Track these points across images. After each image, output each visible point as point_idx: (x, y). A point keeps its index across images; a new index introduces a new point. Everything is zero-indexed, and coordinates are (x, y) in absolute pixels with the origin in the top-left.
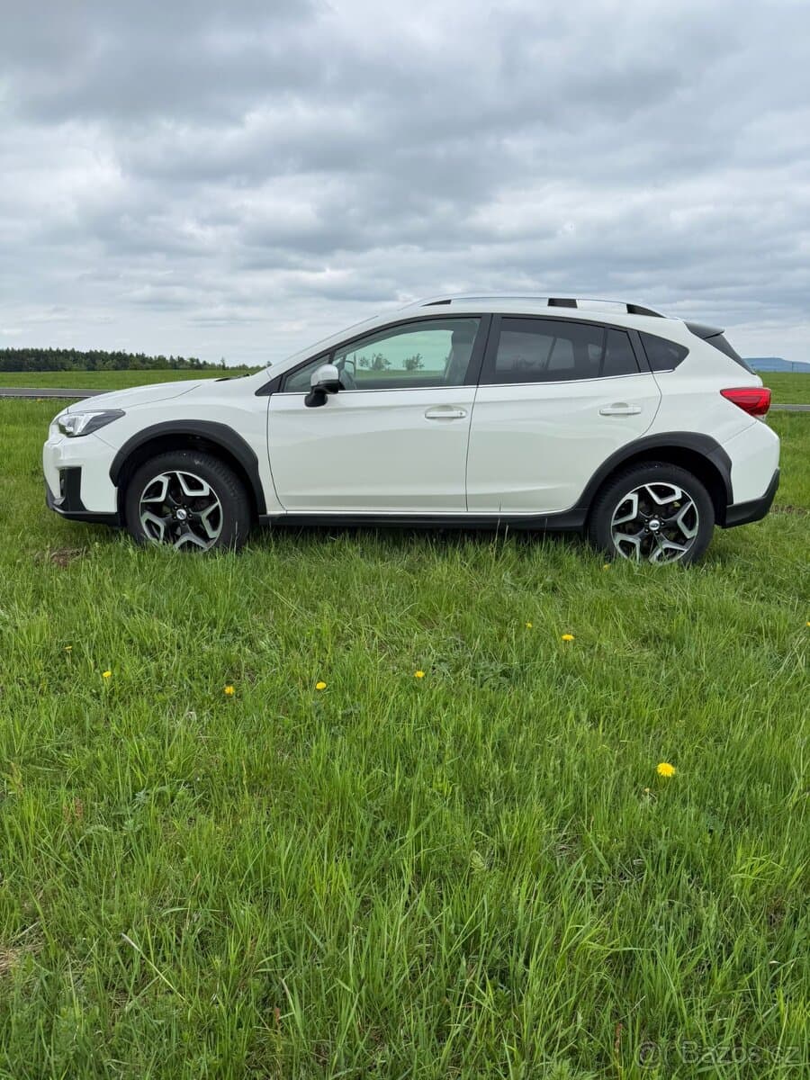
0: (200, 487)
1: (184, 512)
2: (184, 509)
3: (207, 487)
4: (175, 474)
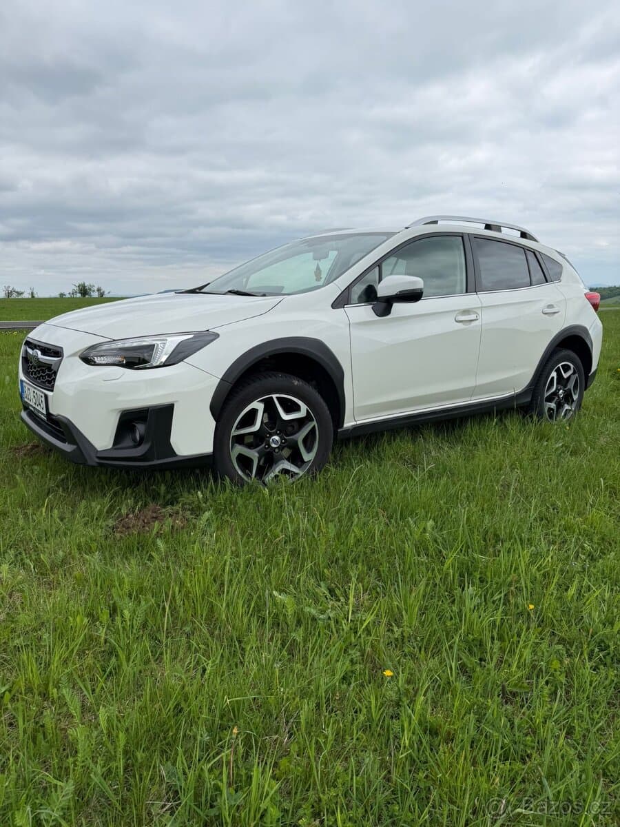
0: (297, 408)
1: (276, 438)
2: (278, 435)
3: (304, 407)
4: (272, 398)
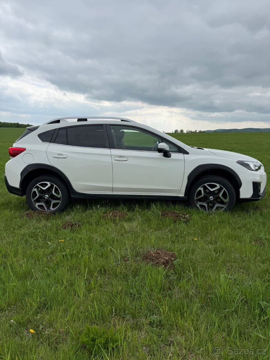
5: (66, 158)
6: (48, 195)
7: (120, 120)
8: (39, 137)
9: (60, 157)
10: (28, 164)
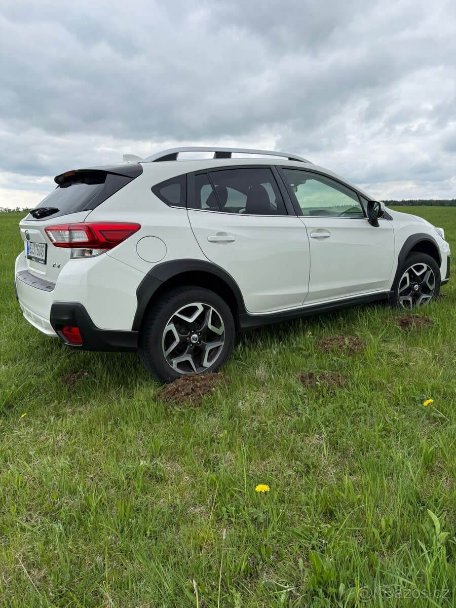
5: (233, 241)
6: (197, 334)
7: (287, 159)
8: (153, 192)
9: (221, 240)
10: (153, 265)
